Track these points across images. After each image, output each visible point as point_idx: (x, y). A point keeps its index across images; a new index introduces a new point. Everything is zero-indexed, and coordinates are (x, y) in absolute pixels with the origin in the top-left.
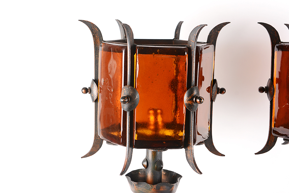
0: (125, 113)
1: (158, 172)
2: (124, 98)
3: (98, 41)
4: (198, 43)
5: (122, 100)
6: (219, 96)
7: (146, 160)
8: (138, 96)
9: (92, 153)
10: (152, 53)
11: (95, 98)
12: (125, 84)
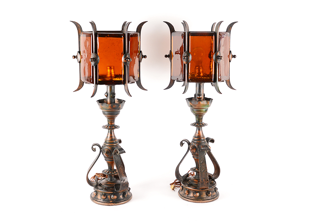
0: (93, 67)
1: (113, 99)
2: (91, 59)
3: (80, 31)
4: (128, 32)
5: (91, 60)
6: (143, 59)
7: (107, 93)
8: (99, 58)
9: (78, 89)
10: (105, 37)
11: (79, 61)
12: (93, 52)
